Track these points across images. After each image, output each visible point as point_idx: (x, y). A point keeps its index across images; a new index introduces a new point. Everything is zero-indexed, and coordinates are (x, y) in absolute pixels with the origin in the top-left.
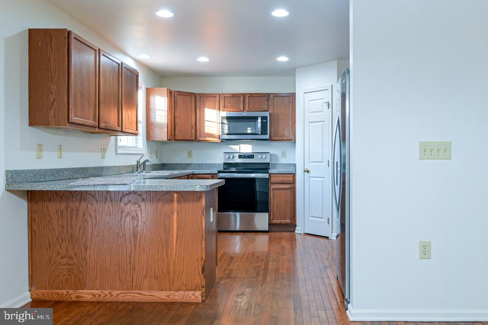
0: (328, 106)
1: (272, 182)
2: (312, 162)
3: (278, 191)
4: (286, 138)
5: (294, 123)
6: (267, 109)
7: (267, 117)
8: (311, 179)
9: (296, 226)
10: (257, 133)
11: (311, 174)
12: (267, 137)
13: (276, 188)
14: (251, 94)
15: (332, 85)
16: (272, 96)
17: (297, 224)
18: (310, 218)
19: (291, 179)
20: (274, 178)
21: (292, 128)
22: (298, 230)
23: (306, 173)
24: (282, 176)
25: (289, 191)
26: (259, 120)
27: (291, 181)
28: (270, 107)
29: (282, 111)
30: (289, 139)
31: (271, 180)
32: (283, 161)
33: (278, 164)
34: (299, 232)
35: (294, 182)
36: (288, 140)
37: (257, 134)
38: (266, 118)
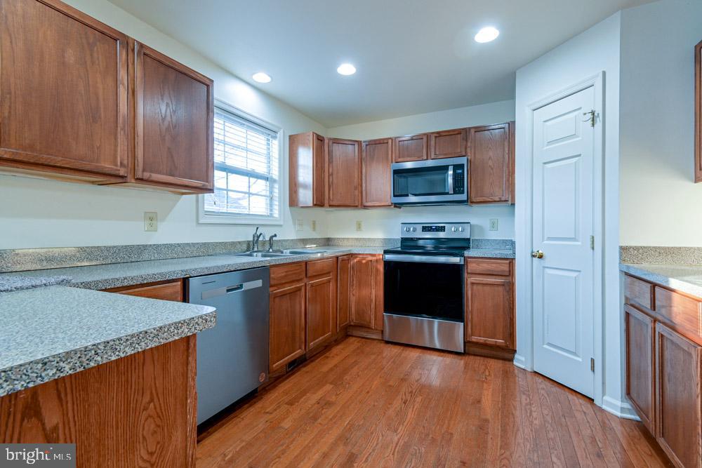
0: (593, 120)
1: (469, 271)
2: (549, 239)
3: (480, 287)
4: (497, 199)
5: (511, 173)
6: (464, 154)
7: (463, 165)
8: (548, 271)
9: (515, 351)
10: (447, 191)
11: (547, 261)
12: (463, 197)
13: (478, 282)
14: (438, 133)
15: (604, 73)
16: (473, 131)
17: (517, 349)
18: (545, 346)
19: (505, 268)
20: (474, 265)
21: (508, 180)
22: (519, 361)
23: (535, 259)
24: (488, 263)
25: (501, 289)
26: (451, 172)
27: (504, 271)
28: (469, 150)
29: (491, 154)
30: (503, 199)
31: (469, 267)
32: (493, 235)
33: (484, 240)
34: (523, 367)
35: (511, 273)
36: (500, 201)
37: (448, 194)
38: (461, 166)
